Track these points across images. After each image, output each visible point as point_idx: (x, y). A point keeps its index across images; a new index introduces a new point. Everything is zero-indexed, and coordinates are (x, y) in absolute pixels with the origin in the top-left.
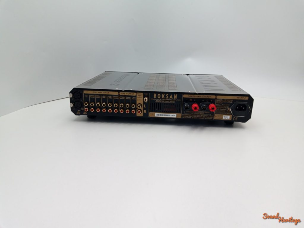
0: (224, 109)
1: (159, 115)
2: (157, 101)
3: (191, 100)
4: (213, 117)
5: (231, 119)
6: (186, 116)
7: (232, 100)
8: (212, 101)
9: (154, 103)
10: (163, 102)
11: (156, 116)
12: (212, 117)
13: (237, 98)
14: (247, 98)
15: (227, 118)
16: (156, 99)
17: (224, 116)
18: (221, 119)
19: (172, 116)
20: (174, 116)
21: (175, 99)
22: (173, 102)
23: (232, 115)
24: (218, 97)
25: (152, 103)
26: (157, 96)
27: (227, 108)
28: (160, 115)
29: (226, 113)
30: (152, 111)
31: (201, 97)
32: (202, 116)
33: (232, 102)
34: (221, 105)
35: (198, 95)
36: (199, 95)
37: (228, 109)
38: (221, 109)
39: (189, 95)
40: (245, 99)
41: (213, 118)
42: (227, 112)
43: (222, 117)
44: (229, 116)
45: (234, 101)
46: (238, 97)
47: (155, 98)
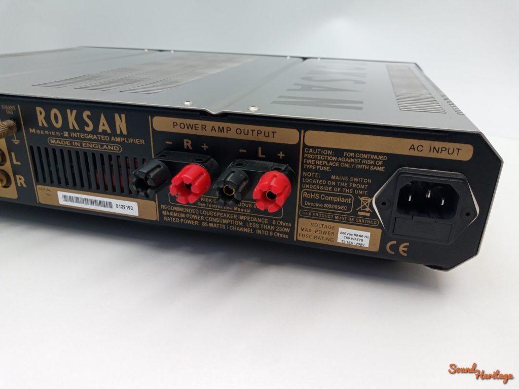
0: (343, 200)
1: (71, 199)
2: (53, 142)
3: (187, 143)
4: (292, 229)
5: (376, 249)
6: (177, 215)
7: (385, 158)
8: (281, 155)
9: (46, 149)
10: (76, 144)
11: (62, 202)
12: (288, 230)
13: (412, 147)
14: (465, 153)
15: (355, 243)
16: (47, 132)
17: (341, 230)
18: (329, 243)
19: (123, 207)
20: (130, 208)
21: (121, 135)
22: (115, 149)
23: (380, 231)
24: (314, 138)
25: (39, 148)
26: (47, 118)
27: (356, 196)
28: (77, 200)
29: (353, 219)
30: (44, 182)
31: (233, 131)
32: (245, 222)
33: (381, 169)
34: (325, 176)
35: (217, 124)
36: (221, 124)
37: (362, 199)
38: (329, 198)
39: (179, 120)
40: (454, 157)
41: (291, 234)
42: (355, 213)
43: (335, 234)
44: (368, 234)
45: (394, 161)
46: (416, 142)
47: (43, 128)
